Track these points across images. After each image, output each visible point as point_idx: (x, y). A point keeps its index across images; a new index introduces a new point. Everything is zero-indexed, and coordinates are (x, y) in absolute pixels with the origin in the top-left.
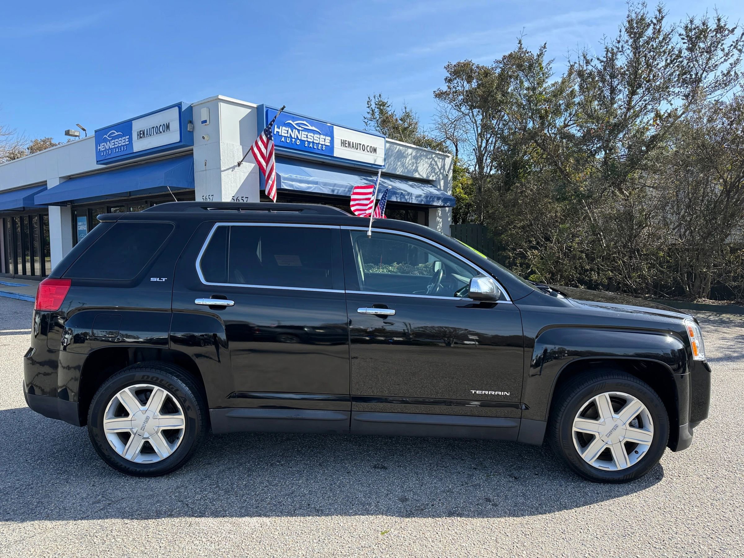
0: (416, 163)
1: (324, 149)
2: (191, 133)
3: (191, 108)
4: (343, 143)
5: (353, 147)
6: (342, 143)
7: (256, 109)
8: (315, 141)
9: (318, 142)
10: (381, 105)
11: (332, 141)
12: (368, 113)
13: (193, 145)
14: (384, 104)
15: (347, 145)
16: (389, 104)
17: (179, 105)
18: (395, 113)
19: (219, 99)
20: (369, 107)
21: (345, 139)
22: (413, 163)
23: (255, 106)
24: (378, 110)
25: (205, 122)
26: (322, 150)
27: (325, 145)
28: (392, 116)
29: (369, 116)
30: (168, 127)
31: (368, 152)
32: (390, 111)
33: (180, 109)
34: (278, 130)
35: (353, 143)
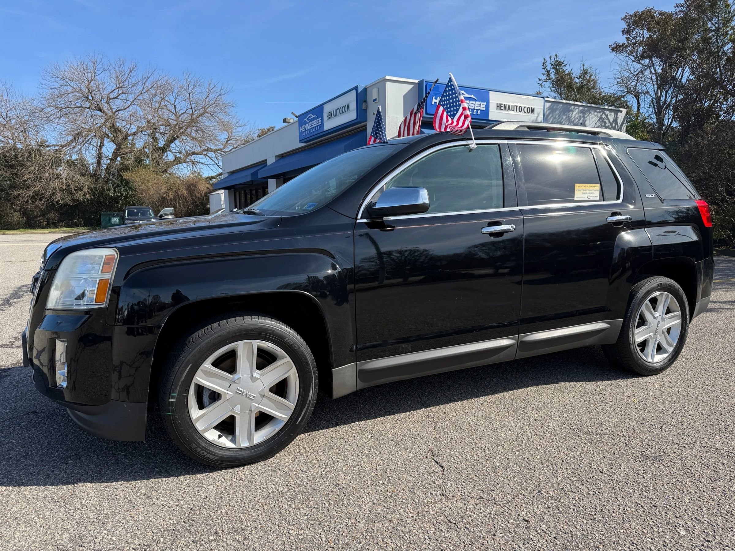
0: (584, 117)
1: (479, 113)
2: (366, 110)
3: (365, 90)
4: (499, 107)
5: (509, 109)
6: (497, 106)
7: (417, 85)
8: (470, 107)
9: (473, 108)
10: (557, 65)
11: (487, 107)
12: (543, 74)
13: (366, 121)
14: (560, 64)
15: (503, 108)
16: (565, 63)
17: (356, 88)
18: (572, 72)
19: (387, 79)
20: (544, 68)
21: (500, 103)
22: (580, 117)
23: (417, 81)
24: (554, 70)
25: (376, 100)
26: (477, 114)
27: (480, 110)
28: (569, 74)
29: (544, 77)
30: (348, 107)
31: (525, 112)
32: (567, 69)
33: (357, 91)
34: (436, 101)
35: (509, 106)
